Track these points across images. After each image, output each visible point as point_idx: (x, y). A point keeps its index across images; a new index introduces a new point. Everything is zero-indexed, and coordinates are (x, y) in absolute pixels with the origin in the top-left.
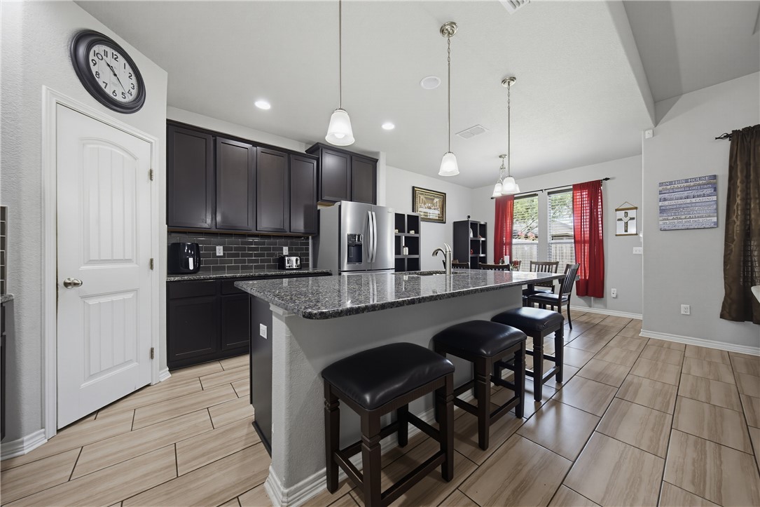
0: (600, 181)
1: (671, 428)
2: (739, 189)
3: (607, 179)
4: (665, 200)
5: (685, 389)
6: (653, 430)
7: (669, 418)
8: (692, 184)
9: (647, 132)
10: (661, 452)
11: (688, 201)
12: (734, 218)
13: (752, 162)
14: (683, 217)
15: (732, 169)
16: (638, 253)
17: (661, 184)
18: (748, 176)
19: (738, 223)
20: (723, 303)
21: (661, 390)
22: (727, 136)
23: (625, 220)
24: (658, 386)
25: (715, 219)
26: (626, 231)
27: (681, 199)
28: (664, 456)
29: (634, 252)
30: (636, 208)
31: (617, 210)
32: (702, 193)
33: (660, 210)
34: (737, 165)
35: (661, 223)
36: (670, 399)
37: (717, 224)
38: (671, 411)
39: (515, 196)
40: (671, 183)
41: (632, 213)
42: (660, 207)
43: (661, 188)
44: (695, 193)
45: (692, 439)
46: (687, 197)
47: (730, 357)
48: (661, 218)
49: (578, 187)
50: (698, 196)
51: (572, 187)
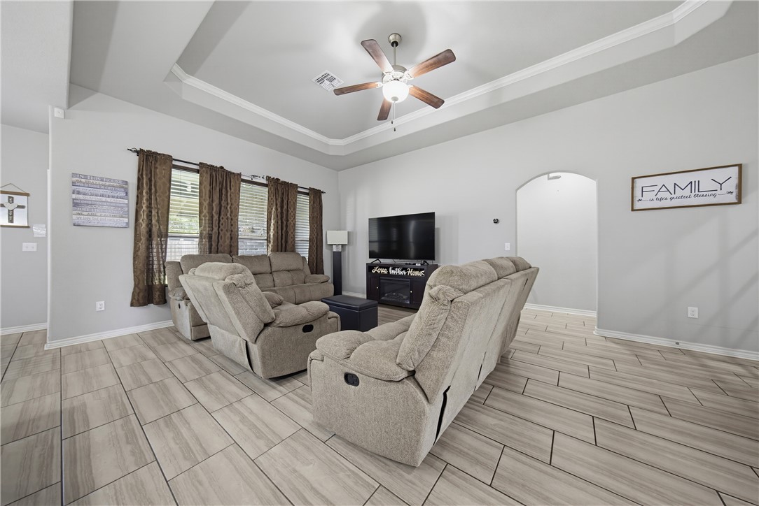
1: (141, 426)
2: (145, 198)
4: (79, 193)
5: (128, 382)
6: (128, 443)
7: (133, 418)
8: (107, 183)
9: (56, 110)
10: (149, 457)
11: (104, 199)
12: (141, 221)
13: (153, 179)
14: (99, 214)
15: (140, 180)
16: (30, 249)
17: (74, 175)
18: (150, 189)
19: (144, 225)
20: (133, 293)
21: (109, 396)
22: (136, 151)
23: (11, 207)
24: (103, 394)
25: (126, 220)
26: (11, 221)
27: (96, 196)
28: (153, 459)
29: (24, 249)
30: (27, 195)
32: (116, 195)
33: (73, 203)
34: (143, 178)
35: (74, 217)
36: (122, 400)
37: (128, 224)
38: (130, 411)
40: (86, 177)
41: (19, 200)
42: (73, 199)
43: (74, 179)
44: (109, 192)
45: (161, 422)
46: (103, 196)
47: (139, 336)
48: (75, 212)
50: (113, 197)
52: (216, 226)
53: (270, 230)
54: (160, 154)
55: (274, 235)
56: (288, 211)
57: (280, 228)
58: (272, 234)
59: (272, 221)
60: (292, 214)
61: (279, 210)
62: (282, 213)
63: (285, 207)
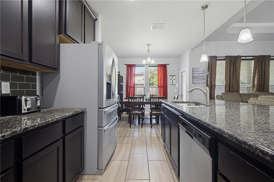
0: (166, 64)
3: (168, 64)
4: (194, 74)
8: (200, 70)
9: (190, 50)
11: (199, 75)
14: (198, 80)
25: (204, 81)
30: (175, 76)
31: (170, 76)
32: (202, 73)
39: (136, 65)
40: (196, 69)
43: (193, 70)
48: (193, 80)
49: (159, 66)
51: (157, 65)
52: (232, 81)
53: (255, 81)
54: (213, 56)
55: (257, 84)
56: (265, 70)
57: (261, 80)
58: (256, 83)
59: (256, 76)
60: (267, 72)
61: (260, 70)
62: (262, 72)
63: (264, 68)
